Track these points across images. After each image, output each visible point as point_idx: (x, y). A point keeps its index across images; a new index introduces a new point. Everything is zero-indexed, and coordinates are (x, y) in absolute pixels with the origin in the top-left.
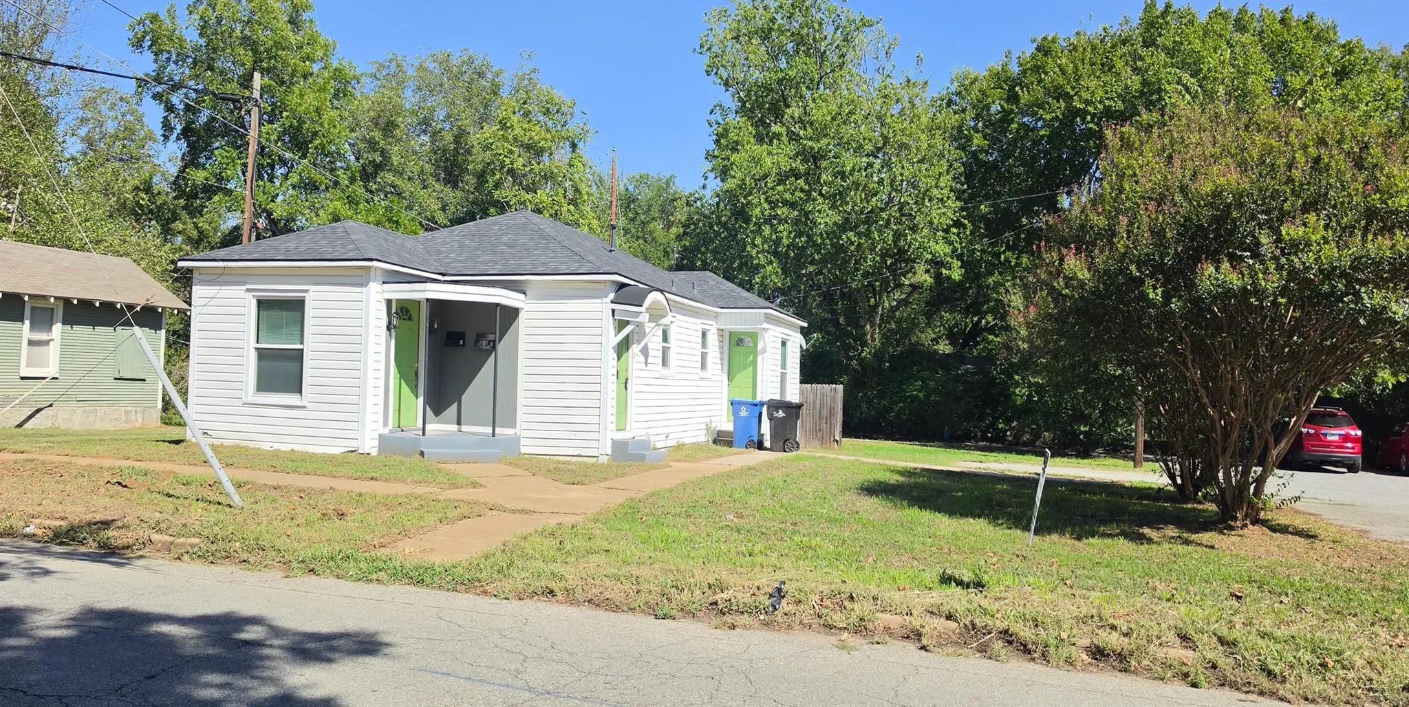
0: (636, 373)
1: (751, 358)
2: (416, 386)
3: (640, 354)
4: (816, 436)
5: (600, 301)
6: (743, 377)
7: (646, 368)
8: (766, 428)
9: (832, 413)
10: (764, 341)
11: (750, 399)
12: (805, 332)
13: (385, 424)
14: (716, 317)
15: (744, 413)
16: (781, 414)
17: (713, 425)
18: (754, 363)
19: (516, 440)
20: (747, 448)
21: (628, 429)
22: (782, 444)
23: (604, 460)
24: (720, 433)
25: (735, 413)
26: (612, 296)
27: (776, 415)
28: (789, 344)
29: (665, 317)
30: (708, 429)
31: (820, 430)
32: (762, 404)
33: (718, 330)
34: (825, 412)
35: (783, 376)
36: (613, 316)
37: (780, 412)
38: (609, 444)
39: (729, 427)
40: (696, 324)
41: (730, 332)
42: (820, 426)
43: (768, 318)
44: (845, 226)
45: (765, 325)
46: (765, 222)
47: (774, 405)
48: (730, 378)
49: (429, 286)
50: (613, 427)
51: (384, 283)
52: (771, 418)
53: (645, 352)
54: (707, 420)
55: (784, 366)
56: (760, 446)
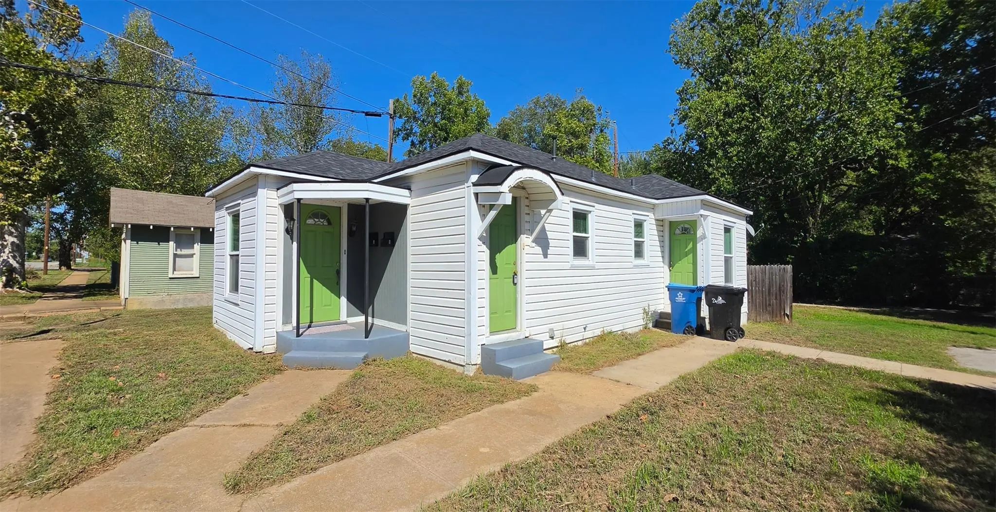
0: (526, 266)
1: (691, 246)
3: (534, 245)
4: (767, 310)
5: (463, 186)
6: (684, 264)
7: (546, 260)
9: (781, 290)
10: (703, 227)
14: (653, 208)
15: (680, 298)
16: (720, 300)
17: (652, 309)
18: (694, 251)
19: (405, 338)
20: (684, 333)
21: (518, 328)
23: (471, 371)
25: (672, 299)
27: (714, 301)
28: (734, 232)
30: (646, 312)
31: (769, 305)
32: (701, 289)
33: (656, 220)
34: (774, 289)
35: (728, 261)
36: (477, 201)
37: (720, 298)
38: (479, 350)
40: (628, 216)
41: (670, 222)
42: (770, 301)
43: (706, 205)
45: (702, 212)
47: (712, 291)
48: (671, 266)
49: (295, 186)
50: (486, 330)
51: (278, 189)
52: (709, 304)
53: (543, 241)
56: (700, 331)
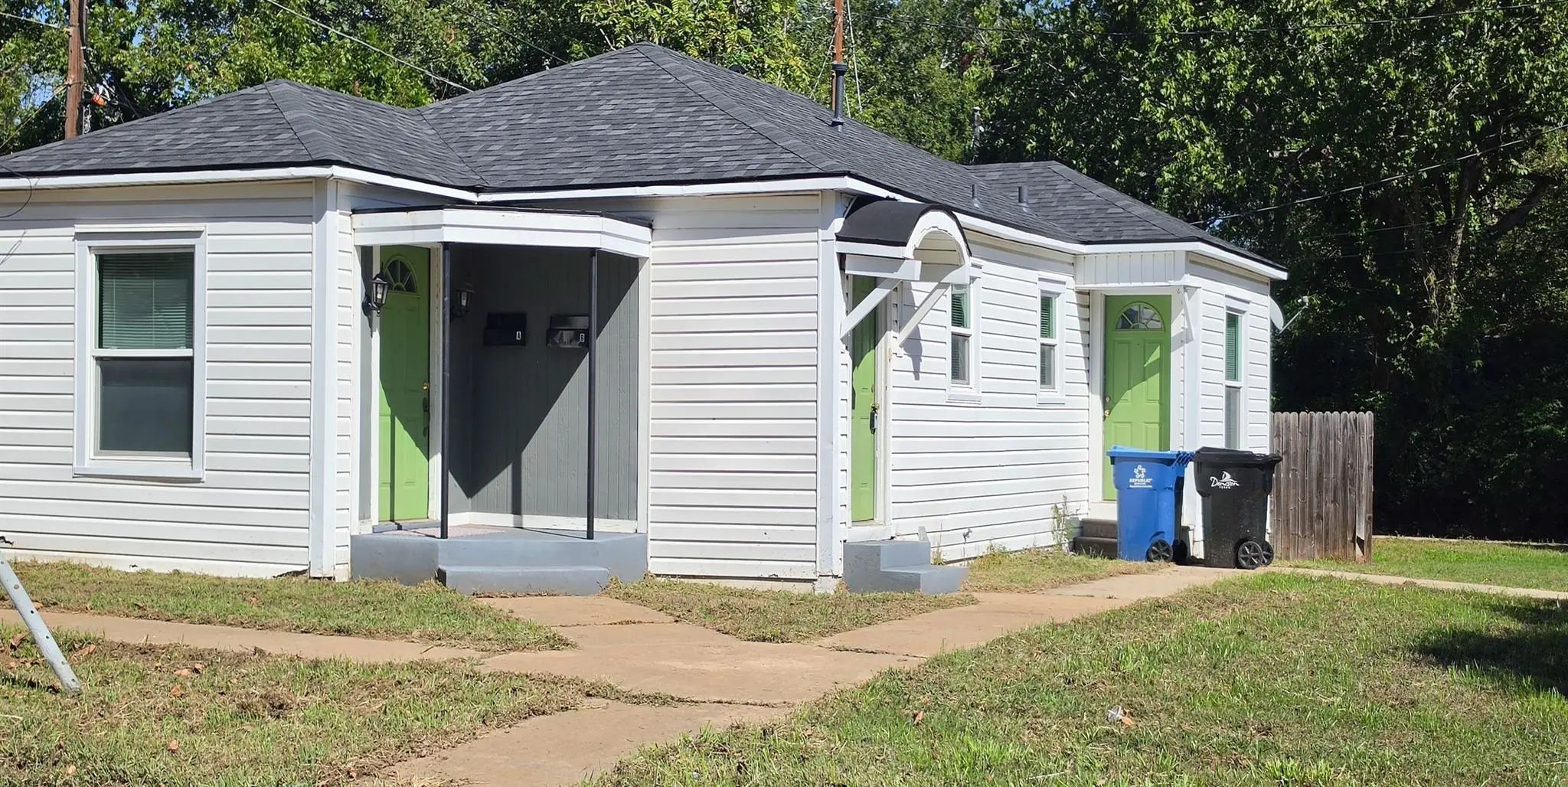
0: (894, 395)
1: (1156, 355)
2: (427, 432)
3: (902, 352)
4: (1313, 531)
5: (812, 236)
6: (1140, 398)
7: (917, 383)
8: (1193, 512)
9: (1348, 477)
10: (1186, 315)
11: (1154, 449)
12: (1281, 293)
13: (364, 515)
14: (1073, 263)
15: (1140, 479)
16: (1228, 481)
17: (1072, 508)
18: (1163, 367)
19: (637, 546)
20: (1149, 559)
21: (879, 518)
22: (1230, 550)
23: (827, 587)
24: (1087, 527)
25: (1121, 483)
26: (838, 224)
27: (1215, 482)
28: (1244, 322)
29: (958, 266)
30: (1058, 516)
31: (1320, 517)
32: (1183, 459)
33: (1080, 292)
34: (1332, 476)
35: (1232, 393)
36: (842, 268)
37: (1227, 476)
38: (838, 551)
39: (1108, 513)
40: (1028, 283)
41: (1106, 296)
42: (1320, 507)
43: (1197, 264)
44: (1373, 44)
45: (1189, 280)
46: (1184, 46)
47: (1210, 462)
48: (1109, 401)
49: (449, 215)
50: (847, 515)
51: (354, 211)
52: (1204, 489)
53: (913, 346)
54: (1057, 497)
55: (1232, 371)
56: (1180, 555)
